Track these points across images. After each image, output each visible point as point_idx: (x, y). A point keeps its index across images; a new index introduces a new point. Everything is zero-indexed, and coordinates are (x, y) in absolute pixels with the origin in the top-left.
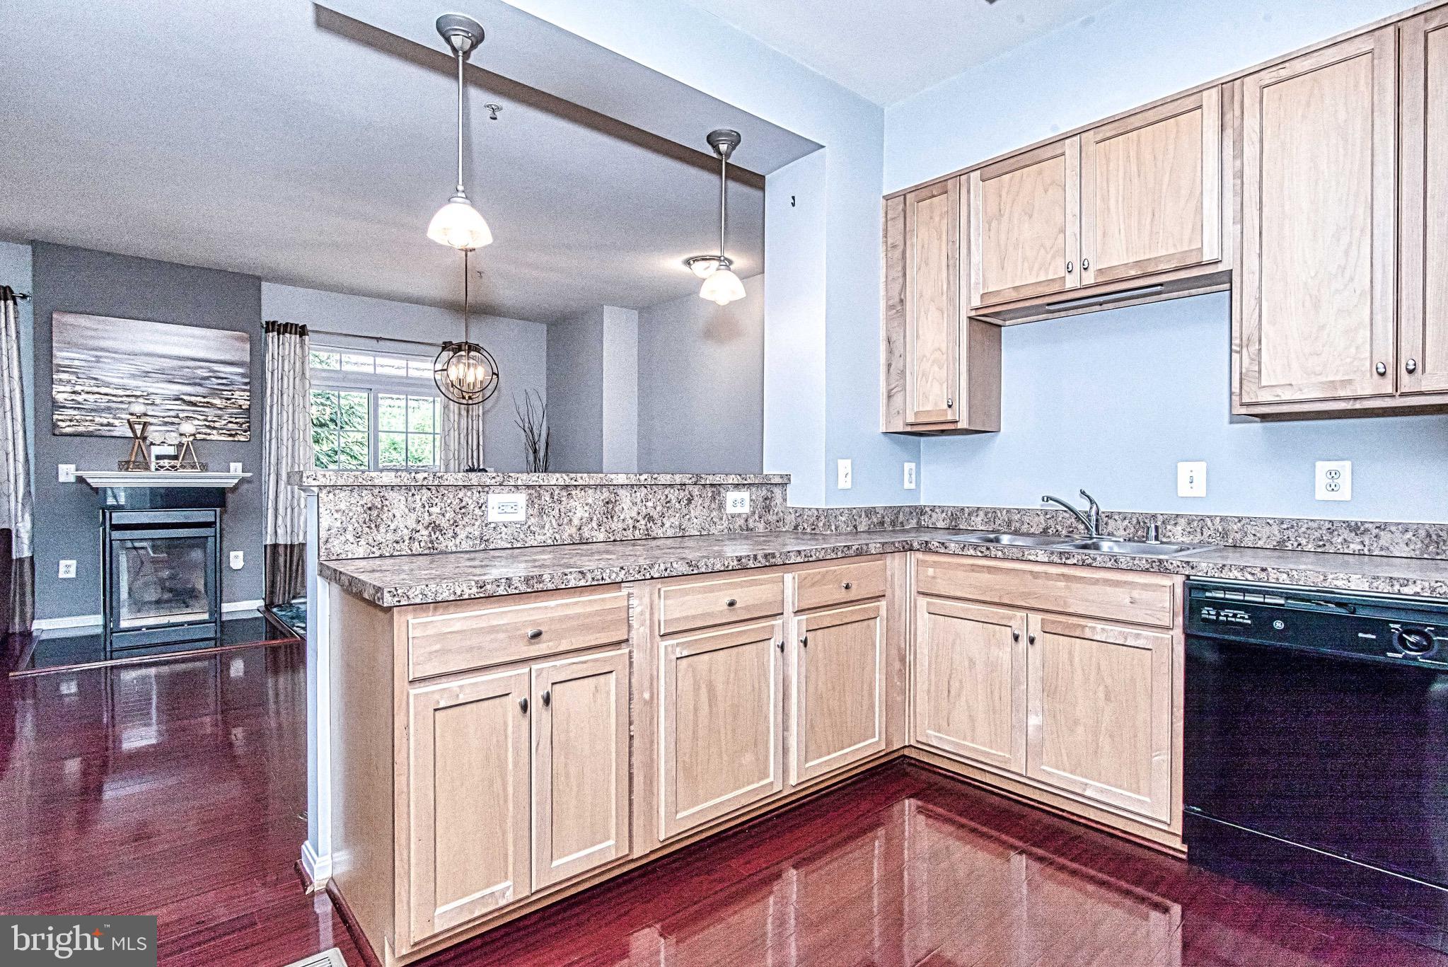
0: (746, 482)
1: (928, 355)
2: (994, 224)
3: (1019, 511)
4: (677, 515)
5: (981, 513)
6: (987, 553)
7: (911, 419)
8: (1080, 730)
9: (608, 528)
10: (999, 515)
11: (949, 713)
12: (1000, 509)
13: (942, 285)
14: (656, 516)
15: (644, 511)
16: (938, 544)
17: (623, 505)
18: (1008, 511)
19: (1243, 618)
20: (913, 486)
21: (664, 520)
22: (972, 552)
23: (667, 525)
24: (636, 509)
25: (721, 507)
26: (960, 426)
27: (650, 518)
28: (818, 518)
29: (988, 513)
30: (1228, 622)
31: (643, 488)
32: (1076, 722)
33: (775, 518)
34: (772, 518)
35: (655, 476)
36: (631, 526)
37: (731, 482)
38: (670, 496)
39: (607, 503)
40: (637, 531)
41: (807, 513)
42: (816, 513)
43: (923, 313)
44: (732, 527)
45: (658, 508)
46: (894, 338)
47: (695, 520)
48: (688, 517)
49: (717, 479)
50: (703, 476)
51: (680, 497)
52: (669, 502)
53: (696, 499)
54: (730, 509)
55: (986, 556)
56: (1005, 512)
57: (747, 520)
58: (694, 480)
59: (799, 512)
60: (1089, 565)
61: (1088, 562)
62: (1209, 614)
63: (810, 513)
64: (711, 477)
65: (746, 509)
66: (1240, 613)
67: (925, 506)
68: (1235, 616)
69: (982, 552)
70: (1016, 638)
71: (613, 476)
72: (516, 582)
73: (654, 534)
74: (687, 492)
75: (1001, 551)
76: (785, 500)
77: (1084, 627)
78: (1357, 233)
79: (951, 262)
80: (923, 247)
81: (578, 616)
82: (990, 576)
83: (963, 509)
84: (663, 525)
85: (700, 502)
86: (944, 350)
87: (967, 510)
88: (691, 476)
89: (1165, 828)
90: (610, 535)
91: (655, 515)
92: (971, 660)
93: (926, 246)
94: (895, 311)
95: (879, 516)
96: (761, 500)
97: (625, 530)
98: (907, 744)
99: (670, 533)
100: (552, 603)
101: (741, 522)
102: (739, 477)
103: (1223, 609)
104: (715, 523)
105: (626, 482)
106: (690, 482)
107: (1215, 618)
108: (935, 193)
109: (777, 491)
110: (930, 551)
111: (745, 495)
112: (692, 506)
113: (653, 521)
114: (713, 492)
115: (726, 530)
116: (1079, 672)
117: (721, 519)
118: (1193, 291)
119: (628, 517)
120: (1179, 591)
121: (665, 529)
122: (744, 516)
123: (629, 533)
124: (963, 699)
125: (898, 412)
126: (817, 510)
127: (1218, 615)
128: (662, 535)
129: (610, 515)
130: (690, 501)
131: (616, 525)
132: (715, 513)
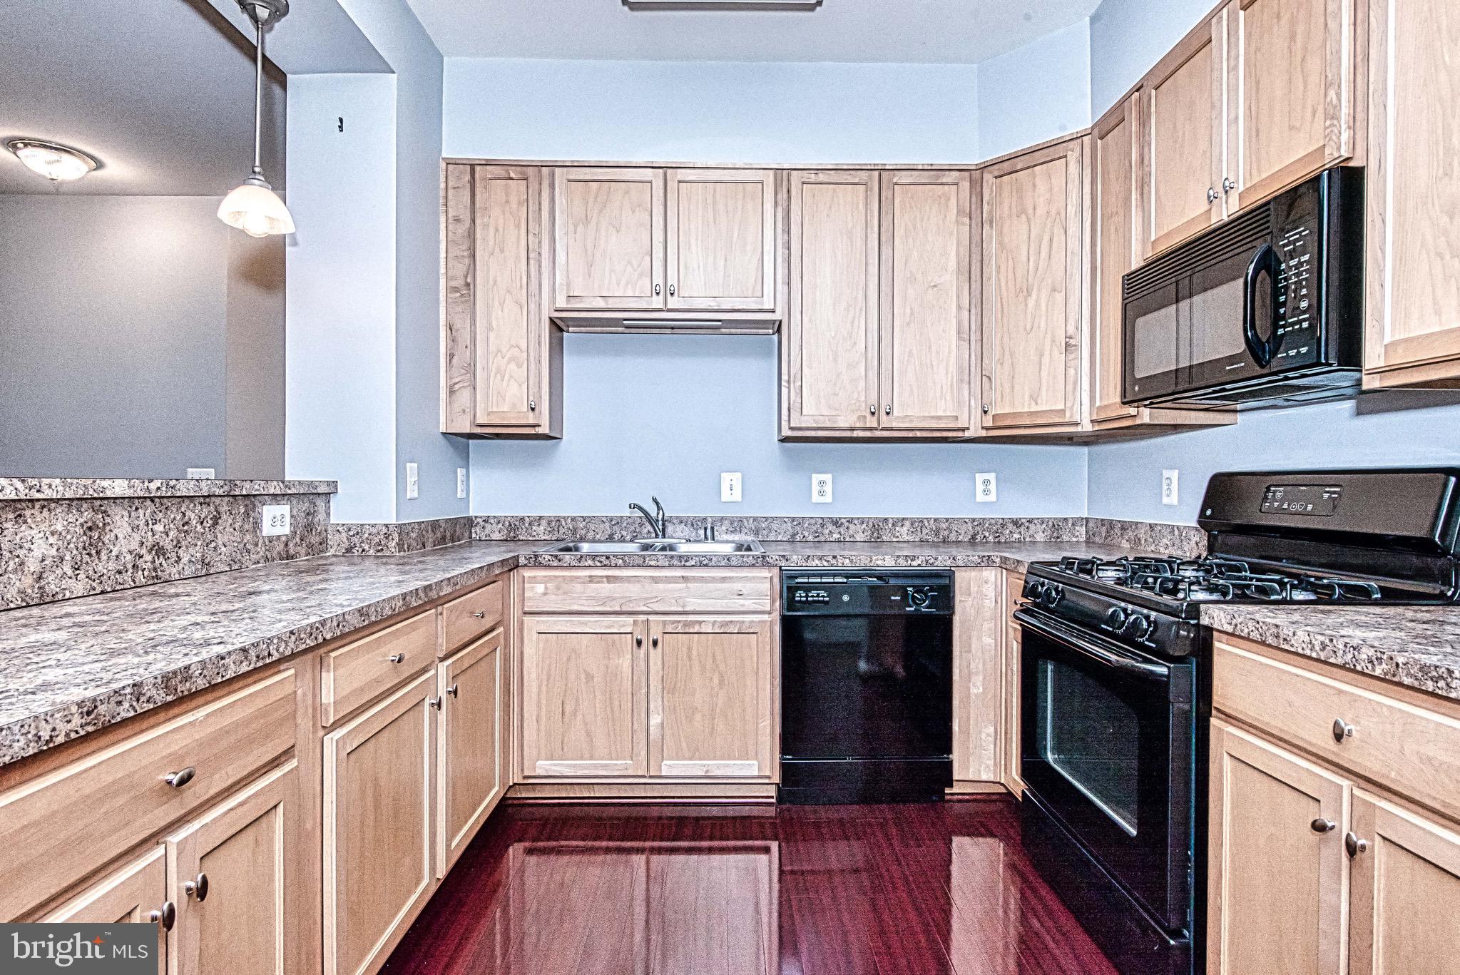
0: (289, 492)
1: (504, 351)
2: (580, 228)
3: (584, 518)
4: (199, 543)
5: (544, 522)
6: (607, 562)
7: (481, 419)
8: (698, 717)
9: (91, 572)
10: (564, 523)
11: (563, 736)
12: (564, 518)
13: (521, 278)
14: (169, 547)
15: (150, 541)
16: (550, 558)
17: (116, 531)
18: (573, 519)
19: (823, 596)
20: (464, 496)
21: (181, 552)
22: (590, 562)
23: (185, 559)
24: (137, 537)
25: (257, 526)
26: (540, 430)
27: (159, 550)
28: (387, 536)
29: (551, 521)
30: (814, 602)
31: (148, 503)
32: (695, 710)
33: (318, 539)
34: (314, 539)
35: (173, 483)
36: (130, 566)
37: (272, 491)
38: (189, 513)
39: (90, 529)
40: (140, 572)
41: (367, 530)
42: (384, 530)
43: (496, 304)
44: (269, 556)
45: (171, 533)
46: (458, 324)
47: (223, 549)
48: (213, 545)
49: (257, 488)
50: (238, 482)
51: (203, 516)
52: (187, 523)
53: (224, 517)
54: (267, 530)
55: (605, 566)
56: (569, 520)
57: (286, 545)
58: (226, 488)
59: (355, 532)
60: (706, 565)
61: (705, 563)
62: (801, 597)
63: (374, 531)
64: (247, 485)
65: (287, 530)
66: (822, 593)
67: (476, 517)
68: (818, 595)
69: (601, 562)
70: (639, 643)
71: (105, 483)
72: (149, 691)
73: (165, 576)
74: (212, 508)
75: (622, 559)
76: (328, 514)
77: (700, 623)
78: (858, 310)
79: (532, 255)
80: (497, 230)
81: (236, 726)
82: (611, 585)
83: (522, 519)
84: (179, 559)
85: (230, 521)
86: (524, 346)
87: (527, 519)
88: (222, 483)
89: (767, 781)
90: (94, 584)
91: (167, 544)
92: (587, 674)
93: (501, 230)
94: (458, 295)
95: (442, 530)
96: (303, 515)
97: (120, 572)
98: (511, 784)
99: (188, 573)
100: (200, 714)
101: (280, 547)
102: (281, 485)
103: (810, 591)
104: (249, 551)
105: (129, 493)
106: (221, 492)
107: (805, 599)
108: (512, 175)
109: (321, 503)
110: (541, 566)
111: (284, 509)
112: (219, 528)
113: (164, 555)
114: (246, 506)
115: (262, 561)
116: (696, 663)
117: (257, 545)
118: (733, 331)
119: (125, 550)
120: (776, 581)
121: (181, 565)
122: (284, 539)
123: (127, 576)
124: (579, 717)
125: (464, 411)
126: (386, 526)
127: (807, 596)
128: (177, 576)
129: (94, 548)
130: (216, 520)
131: (105, 566)
132: (248, 537)
